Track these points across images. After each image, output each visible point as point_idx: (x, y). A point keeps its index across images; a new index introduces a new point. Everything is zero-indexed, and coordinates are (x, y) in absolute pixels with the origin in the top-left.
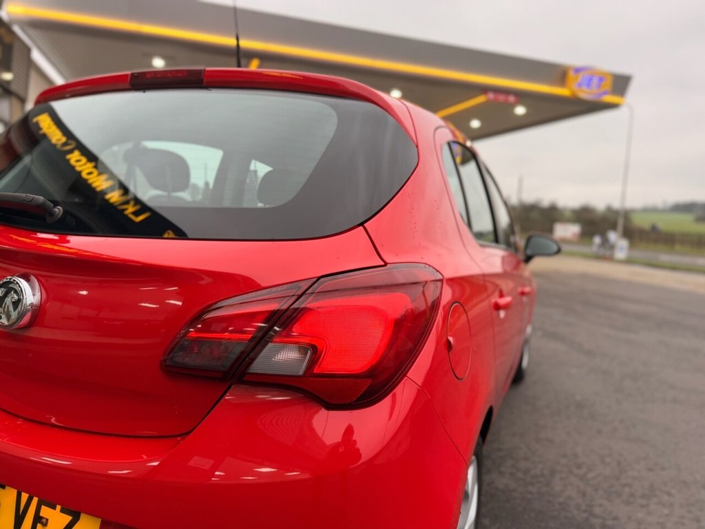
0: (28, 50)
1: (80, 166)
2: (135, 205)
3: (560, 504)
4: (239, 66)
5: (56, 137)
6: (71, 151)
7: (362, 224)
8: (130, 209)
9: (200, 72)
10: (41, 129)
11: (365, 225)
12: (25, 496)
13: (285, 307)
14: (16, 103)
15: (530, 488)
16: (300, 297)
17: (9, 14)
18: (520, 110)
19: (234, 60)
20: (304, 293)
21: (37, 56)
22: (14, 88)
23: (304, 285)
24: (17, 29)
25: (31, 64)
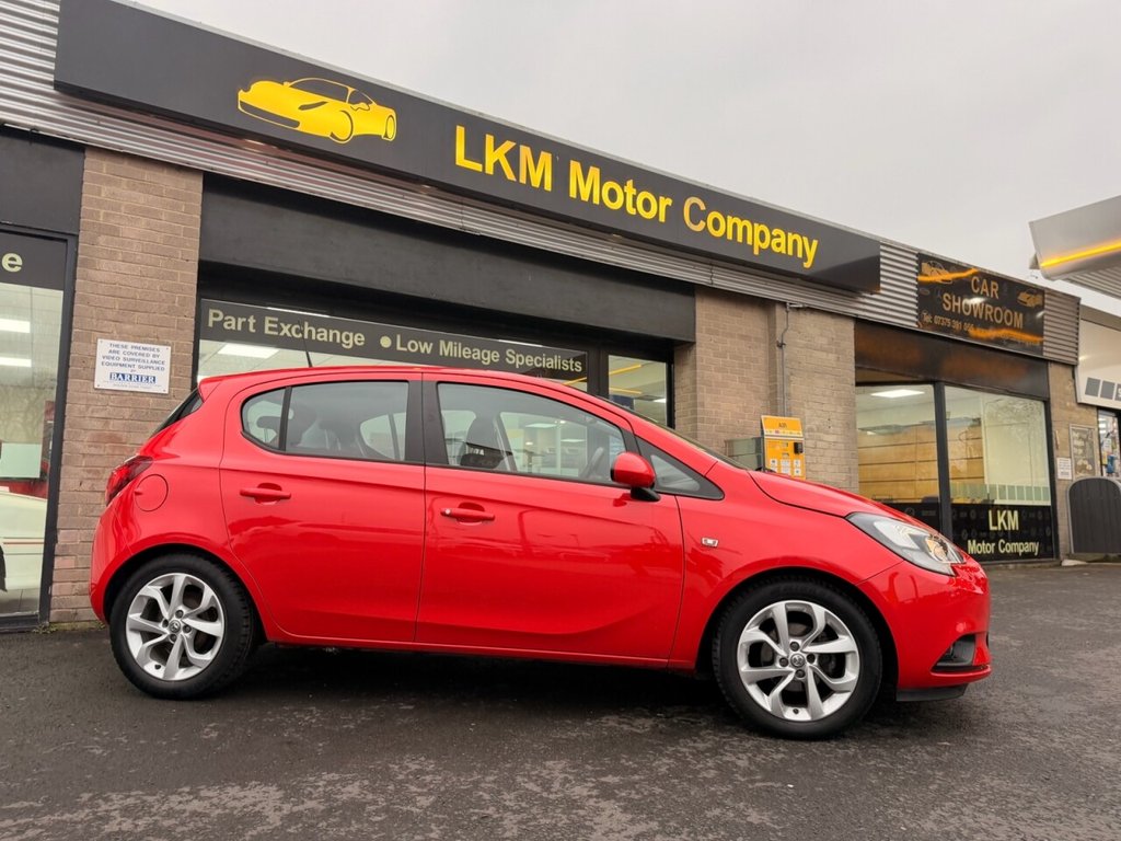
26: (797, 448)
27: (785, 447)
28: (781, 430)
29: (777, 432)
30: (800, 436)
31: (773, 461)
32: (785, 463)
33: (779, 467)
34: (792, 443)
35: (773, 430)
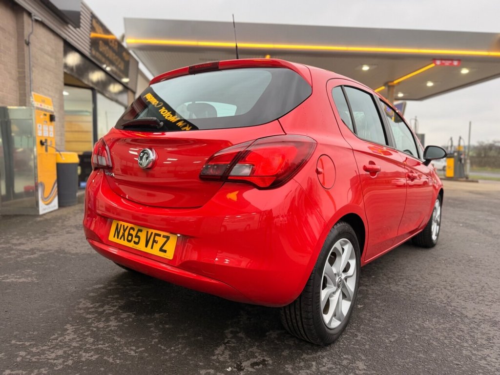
0: (137, 63)
3: (429, 299)
4: (238, 58)
5: (154, 102)
6: (161, 108)
7: (277, 119)
9: (217, 63)
10: (147, 100)
11: (279, 119)
13: (243, 150)
14: (130, 93)
15: (414, 292)
16: (249, 146)
17: (127, 43)
18: (465, 71)
19: (235, 56)
20: (251, 145)
21: (141, 66)
22: (129, 86)
23: (251, 142)
24: (131, 52)
25: (138, 71)
26: (52, 118)
27: (45, 117)
28: (43, 105)
29: (41, 105)
30: (52, 110)
31: (40, 126)
32: (46, 128)
33: (42, 130)
34: (48, 114)
35: (39, 104)
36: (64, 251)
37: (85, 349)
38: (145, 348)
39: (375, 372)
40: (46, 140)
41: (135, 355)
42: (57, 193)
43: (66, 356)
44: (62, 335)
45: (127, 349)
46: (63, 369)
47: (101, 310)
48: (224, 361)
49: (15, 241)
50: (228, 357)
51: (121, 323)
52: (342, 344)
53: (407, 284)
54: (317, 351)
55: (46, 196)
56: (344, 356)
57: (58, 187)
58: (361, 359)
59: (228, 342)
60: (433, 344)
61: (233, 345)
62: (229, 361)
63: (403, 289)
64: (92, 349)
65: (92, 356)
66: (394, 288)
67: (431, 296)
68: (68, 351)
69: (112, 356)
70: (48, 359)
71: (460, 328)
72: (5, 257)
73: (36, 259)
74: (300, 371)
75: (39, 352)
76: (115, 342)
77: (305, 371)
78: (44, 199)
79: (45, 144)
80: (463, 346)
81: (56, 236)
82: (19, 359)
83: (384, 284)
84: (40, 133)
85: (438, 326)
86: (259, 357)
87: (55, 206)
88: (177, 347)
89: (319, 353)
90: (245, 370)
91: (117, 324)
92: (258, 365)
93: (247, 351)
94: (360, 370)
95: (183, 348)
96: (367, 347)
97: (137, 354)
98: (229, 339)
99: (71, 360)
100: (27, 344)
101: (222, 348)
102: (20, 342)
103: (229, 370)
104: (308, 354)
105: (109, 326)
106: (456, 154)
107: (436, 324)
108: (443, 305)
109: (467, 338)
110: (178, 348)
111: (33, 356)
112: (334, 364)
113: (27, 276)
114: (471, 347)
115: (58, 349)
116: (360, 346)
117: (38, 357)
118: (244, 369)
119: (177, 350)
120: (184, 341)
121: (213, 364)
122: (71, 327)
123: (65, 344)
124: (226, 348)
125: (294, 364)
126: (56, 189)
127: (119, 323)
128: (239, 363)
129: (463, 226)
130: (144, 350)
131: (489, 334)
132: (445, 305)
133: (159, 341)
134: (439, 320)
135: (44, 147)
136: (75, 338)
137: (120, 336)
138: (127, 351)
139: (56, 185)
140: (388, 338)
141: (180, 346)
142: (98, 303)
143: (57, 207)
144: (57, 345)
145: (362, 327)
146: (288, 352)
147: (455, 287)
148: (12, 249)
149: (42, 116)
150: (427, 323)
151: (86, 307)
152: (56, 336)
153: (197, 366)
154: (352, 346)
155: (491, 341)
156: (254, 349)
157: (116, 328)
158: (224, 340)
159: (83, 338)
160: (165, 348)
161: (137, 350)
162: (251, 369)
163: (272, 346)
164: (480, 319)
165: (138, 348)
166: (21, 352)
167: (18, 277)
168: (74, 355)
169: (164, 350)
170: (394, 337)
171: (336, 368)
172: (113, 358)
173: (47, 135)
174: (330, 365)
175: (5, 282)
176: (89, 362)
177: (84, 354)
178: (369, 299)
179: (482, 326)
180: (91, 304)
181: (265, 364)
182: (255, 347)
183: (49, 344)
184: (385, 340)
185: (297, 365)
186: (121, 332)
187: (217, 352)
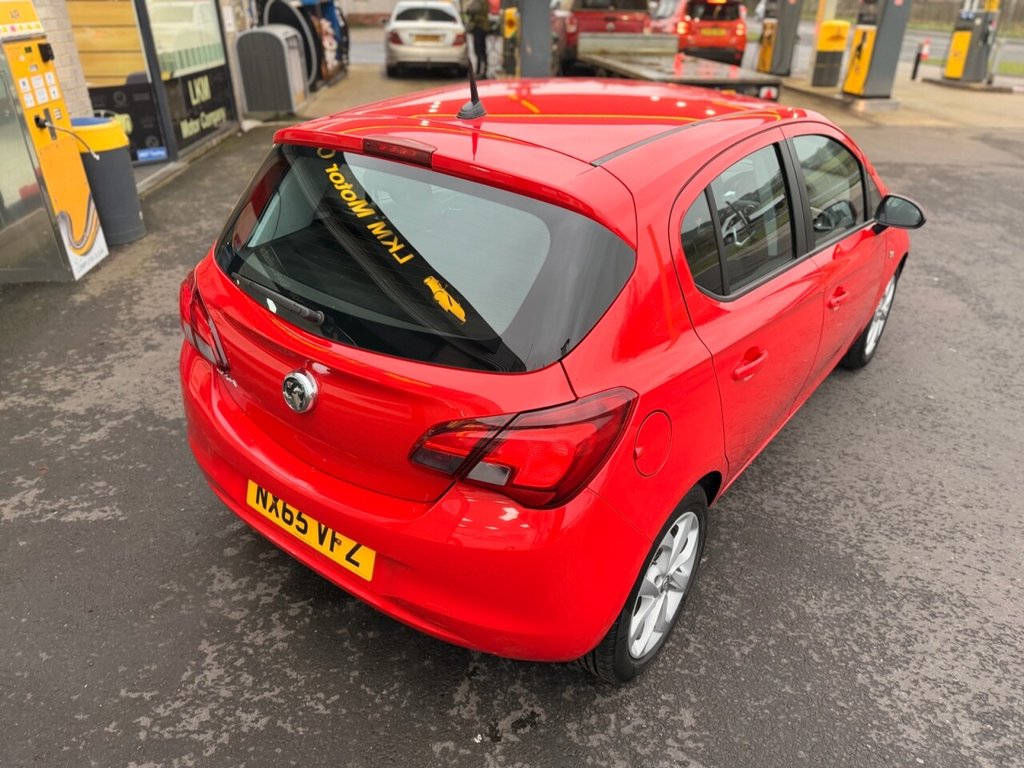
1: (339, 185)
2: (399, 244)
3: (827, 535)
8: (395, 247)
12: (323, 527)
15: (803, 515)
26: (46, 53)
27: (29, 54)
28: (17, 25)
29: (13, 29)
30: (41, 30)
31: (24, 84)
32: (38, 82)
33: (33, 91)
34: (34, 44)
35: (8, 27)
36: (151, 413)
37: (244, 702)
38: (340, 694)
39: (708, 733)
40: (46, 112)
41: (325, 712)
42: (98, 223)
43: (215, 724)
44: (199, 670)
45: (312, 699)
46: (218, 755)
47: (252, 596)
48: (469, 720)
49: (50, 385)
50: (475, 709)
51: (292, 632)
52: (662, 665)
53: (794, 491)
54: (621, 687)
55: (78, 238)
56: (663, 697)
57: (98, 207)
58: (689, 701)
59: (474, 673)
60: (812, 658)
61: (482, 678)
62: (477, 718)
63: (784, 508)
64: (255, 703)
65: (257, 721)
66: (769, 503)
67: (832, 526)
68: (217, 709)
69: (290, 718)
70: (190, 732)
71: (865, 616)
72: (45, 444)
73: (104, 445)
74: (590, 737)
75: (169, 716)
76: (290, 684)
77: (597, 736)
78: (76, 246)
79: (47, 124)
80: (860, 663)
81: (126, 362)
82: (142, 735)
83: (752, 492)
84: (28, 102)
85: (829, 611)
86: (525, 707)
87: (102, 252)
88: (391, 689)
89: (623, 692)
90: (503, 740)
91: (286, 635)
92: (524, 726)
93: (506, 693)
94: (685, 730)
95: (402, 691)
96: (703, 670)
97: (328, 712)
98: (476, 664)
99: (226, 731)
100: (147, 696)
101: (464, 687)
102: (134, 692)
103: (478, 741)
104: (604, 695)
105: (272, 641)
106: (978, 22)
107: (826, 606)
108: (849, 551)
109: (872, 641)
110: (393, 692)
111: (163, 727)
112: (644, 718)
113: (102, 502)
114: (873, 664)
115: (199, 706)
116: (691, 671)
117: (171, 729)
118: (501, 736)
119: (392, 697)
120: (402, 673)
121: (452, 727)
122: (211, 648)
123: (210, 693)
124: (471, 689)
125: (581, 720)
126: (96, 215)
127: (289, 632)
128: (493, 723)
129: (938, 285)
130: (338, 700)
131: (910, 629)
132: (852, 551)
133: (361, 674)
134: (833, 593)
135: (47, 130)
136: (220, 678)
137: (295, 668)
138: (312, 703)
139: (93, 205)
140: (739, 646)
141: (396, 685)
142: (243, 576)
143: (106, 252)
144: (196, 696)
145: (700, 618)
146: (572, 692)
147: (882, 498)
148: (52, 415)
149: (23, 57)
150: (812, 603)
151: (226, 590)
152: (190, 673)
153: (426, 734)
154: (677, 669)
155: (910, 648)
156: (517, 687)
157: (286, 645)
158: (467, 666)
159: (234, 673)
160: (373, 693)
161: (328, 702)
162: (513, 738)
163: (547, 678)
164: (905, 590)
165: (328, 695)
166: (141, 719)
167: (86, 505)
168: (228, 719)
169: (372, 699)
170: (751, 642)
171: (648, 726)
172: (292, 722)
173: (47, 100)
174: (639, 721)
175: (65, 523)
176: (255, 736)
177: (244, 716)
178: (719, 540)
179: (904, 607)
180: (234, 581)
181: (535, 723)
182: (519, 682)
183: (182, 694)
184: (734, 654)
185: (585, 721)
186: (296, 657)
187: (457, 698)
